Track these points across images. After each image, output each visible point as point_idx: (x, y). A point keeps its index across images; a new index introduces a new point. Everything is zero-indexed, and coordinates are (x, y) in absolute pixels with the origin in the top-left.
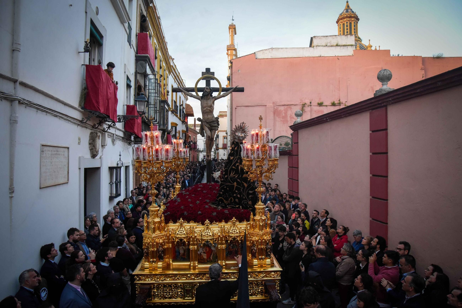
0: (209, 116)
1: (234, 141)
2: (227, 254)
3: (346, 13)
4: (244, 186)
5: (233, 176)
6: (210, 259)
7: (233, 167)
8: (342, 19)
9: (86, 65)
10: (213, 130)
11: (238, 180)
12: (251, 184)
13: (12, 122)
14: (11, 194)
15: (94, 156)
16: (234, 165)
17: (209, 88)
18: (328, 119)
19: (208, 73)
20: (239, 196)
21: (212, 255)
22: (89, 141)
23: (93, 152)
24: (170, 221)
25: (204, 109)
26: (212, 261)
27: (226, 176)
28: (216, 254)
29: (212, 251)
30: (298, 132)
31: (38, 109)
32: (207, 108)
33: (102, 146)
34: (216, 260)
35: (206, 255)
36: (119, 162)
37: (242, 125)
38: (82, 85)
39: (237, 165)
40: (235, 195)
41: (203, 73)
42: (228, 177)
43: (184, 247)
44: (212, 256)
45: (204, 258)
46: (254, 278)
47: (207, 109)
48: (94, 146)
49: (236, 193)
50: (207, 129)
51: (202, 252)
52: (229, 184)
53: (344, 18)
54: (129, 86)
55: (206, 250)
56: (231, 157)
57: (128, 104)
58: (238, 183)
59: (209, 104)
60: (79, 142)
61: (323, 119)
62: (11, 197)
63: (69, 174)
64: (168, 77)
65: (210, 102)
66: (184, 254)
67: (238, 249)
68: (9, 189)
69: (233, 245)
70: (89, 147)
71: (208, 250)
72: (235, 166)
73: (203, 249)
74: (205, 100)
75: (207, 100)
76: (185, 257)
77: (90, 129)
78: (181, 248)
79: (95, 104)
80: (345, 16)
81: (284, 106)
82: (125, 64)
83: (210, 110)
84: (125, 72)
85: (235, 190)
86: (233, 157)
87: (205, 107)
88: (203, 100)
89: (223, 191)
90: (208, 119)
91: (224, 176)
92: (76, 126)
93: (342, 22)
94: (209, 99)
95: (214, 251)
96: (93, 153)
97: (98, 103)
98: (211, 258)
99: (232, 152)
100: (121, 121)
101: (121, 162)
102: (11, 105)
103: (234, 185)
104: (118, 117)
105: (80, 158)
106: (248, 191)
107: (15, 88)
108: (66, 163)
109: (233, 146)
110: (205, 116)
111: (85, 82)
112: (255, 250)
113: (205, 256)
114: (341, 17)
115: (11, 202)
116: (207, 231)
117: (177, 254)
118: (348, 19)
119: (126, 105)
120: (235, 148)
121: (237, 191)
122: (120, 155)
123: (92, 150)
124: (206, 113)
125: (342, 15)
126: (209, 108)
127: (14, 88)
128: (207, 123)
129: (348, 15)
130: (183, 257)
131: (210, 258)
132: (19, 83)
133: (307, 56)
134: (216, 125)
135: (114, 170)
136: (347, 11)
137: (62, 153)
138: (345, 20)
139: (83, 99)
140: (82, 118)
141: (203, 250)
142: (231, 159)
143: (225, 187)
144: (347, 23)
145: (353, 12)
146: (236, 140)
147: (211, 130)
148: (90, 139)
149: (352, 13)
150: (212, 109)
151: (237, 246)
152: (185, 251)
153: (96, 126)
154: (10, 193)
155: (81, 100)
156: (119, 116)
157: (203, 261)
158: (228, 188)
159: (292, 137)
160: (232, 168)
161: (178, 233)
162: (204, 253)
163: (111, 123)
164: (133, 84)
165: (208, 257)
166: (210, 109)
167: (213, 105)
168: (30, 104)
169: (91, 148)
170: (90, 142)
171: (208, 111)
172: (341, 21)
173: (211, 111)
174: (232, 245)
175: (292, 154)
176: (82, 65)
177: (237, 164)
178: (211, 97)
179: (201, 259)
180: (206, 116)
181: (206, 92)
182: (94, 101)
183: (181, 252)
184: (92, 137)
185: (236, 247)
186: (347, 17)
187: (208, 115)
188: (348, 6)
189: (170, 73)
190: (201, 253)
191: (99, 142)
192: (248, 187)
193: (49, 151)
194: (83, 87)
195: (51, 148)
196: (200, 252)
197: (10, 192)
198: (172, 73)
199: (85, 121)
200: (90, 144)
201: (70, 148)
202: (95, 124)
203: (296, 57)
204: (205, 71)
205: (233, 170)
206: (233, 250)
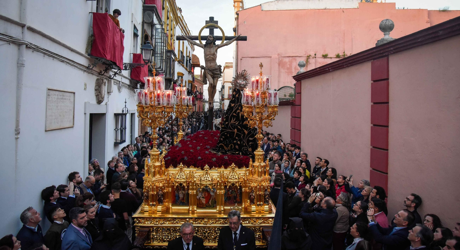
0: (212, 64)
1: (235, 88)
2: (226, 200)
4: (244, 133)
5: (234, 123)
6: (209, 204)
7: (234, 114)
9: (94, 13)
10: (215, 77)
11: (239, 127)
12: (252, 131)
13: (19, 65)
14: (17, 135)
15: (99, 102)
16: (235, 112)
17: (212, 36)
18: (330, 70)
19: (212, 21)
20: (239, 142)
21: (211, 200)
22: (95, 87)
23: (98, 98)
24: (170, 165)
25: (207, 56)
27: (227, 123)
28: (214, 199)
29: (211, 196)
30: (301, 82)
31: (45, 54)
32: (210, 56)
33: (108, 93)
34: (215, 205)
35: (205, 199)
36: (124, 109)
37: (244, 73)
38: (89, 33)
40: (235, 142)
41: (206, 21)
42: (228, 124)
43: (183, 192)
44: (210, 201)
45: (203, 203)
46: (252, 224)
47: (210, 57)
48: (99, 92)
49: (236, 140)
50: (209, 77)
51: (201, 197)
52: (230, 131)
54: (136, 35)
55: (205, 195)
56: (232, 104)
57: (135, 53)
58: (238, 130)
59: (212, 53)
60: (85, 88)
61: (325, 70)
62: (17, 139)
63: (75, 118)
64: (175, 28)
65: (213, 50)
66: (183, 199)
67: (236, 195)
68: (15, 130)
69: (232, 190)
70: (95, 93)
71: (207, 194)
72: (236, 114)
73: (202, 194)
74: (208, 48)
75: (210, 48)
76: (184, 201)
77: (95, 75)
78: (180, 192)
79: (102, 51)
81: (289, 57)
82: (132, 14)
83: (213, 58)
84: (132, 21)
85: (236, 136)
86: (234, 104)
87: (208, 55)
88: (206, 48)
89: (223, 137)
90: (211, 66)
91: (225, 123)
92: (83, 72)
94: (212, 47)
95: (213, 196)
96: (99, 99)
97: (104, 49)
98: (210, 203)
99: (233, 99)
100: (128, 69)
101: (127, 109)
102: (19, 49)
103: (234, 132)
104: (124, 65)
105: (85, 103)
106: (249, 138)
107: (23, 33)
108: (72, 108)
109: (234, 93)
110: (208, 64)
111: (92, 29)
112: (253, 196)
113: (204, 201)
115: (17, 144)
116: (206, 176)
117: (177, 198)
119: (133, 53)
120: (236, 95)
121: (237, 138)
122: (126, 102)
123: (98, 96)
124: (209, 61)
126: (212, 56)
127: (21, 33)
128: (210, 70)
130: (182, 201)
131: (208, 203)
132: (27, 28)
133: (312, 8)
134: (219, 73)
135: (119, 117)
137: (68, 98)
139: (90, 46)
140: (89, 65)
141: (202, 195)
142: (232, 106)
143: (226, 134)
146: (238, 88)
147: (213, 78)
148: (96, 85)
150: (215, 57)
152: (184, 196)
153: (103, 73)
154: (16, 134)
155: (87, 47)
156: (125, 64)
157: (201, 206)
158: (228, 135)
159: (295, 87)
161: (178, 178)
162: (203, 198)
163: (116, 70)
164: (140, 33)
165: (207, 202)
166: (213, 57)
167: (216, 53)
168: (37, 49)
169: (96, 94)
170: (96, 88)
171: (211, 58)
173: (214, 59)
174: (231, 191)
175: (294, 104)
176: (90, 13)
177: (238, 111)
178: (214, 45)
179: (200, 204)
180: (209, 64)
181: (210, 40)
182: (100, 49)
183: (180, 197)
184: (98, 83)
185: (235, 193)
187: (211, 63)
189: (178, 24)
190: (200, 198)
191: (105, 89)
192: (248, 134)
193: (55, 95)
194: (90, 35)
195: (57, 93)
196: (199, 197)
197: (16, 133)
198: (179, 24)
199: (91, 68)
200: (96, 90)
201: (76, 93)
202: (101, 71)
203: (301, 9)
204: (208, 20)
205: (234, 116)
206: (232, 196)
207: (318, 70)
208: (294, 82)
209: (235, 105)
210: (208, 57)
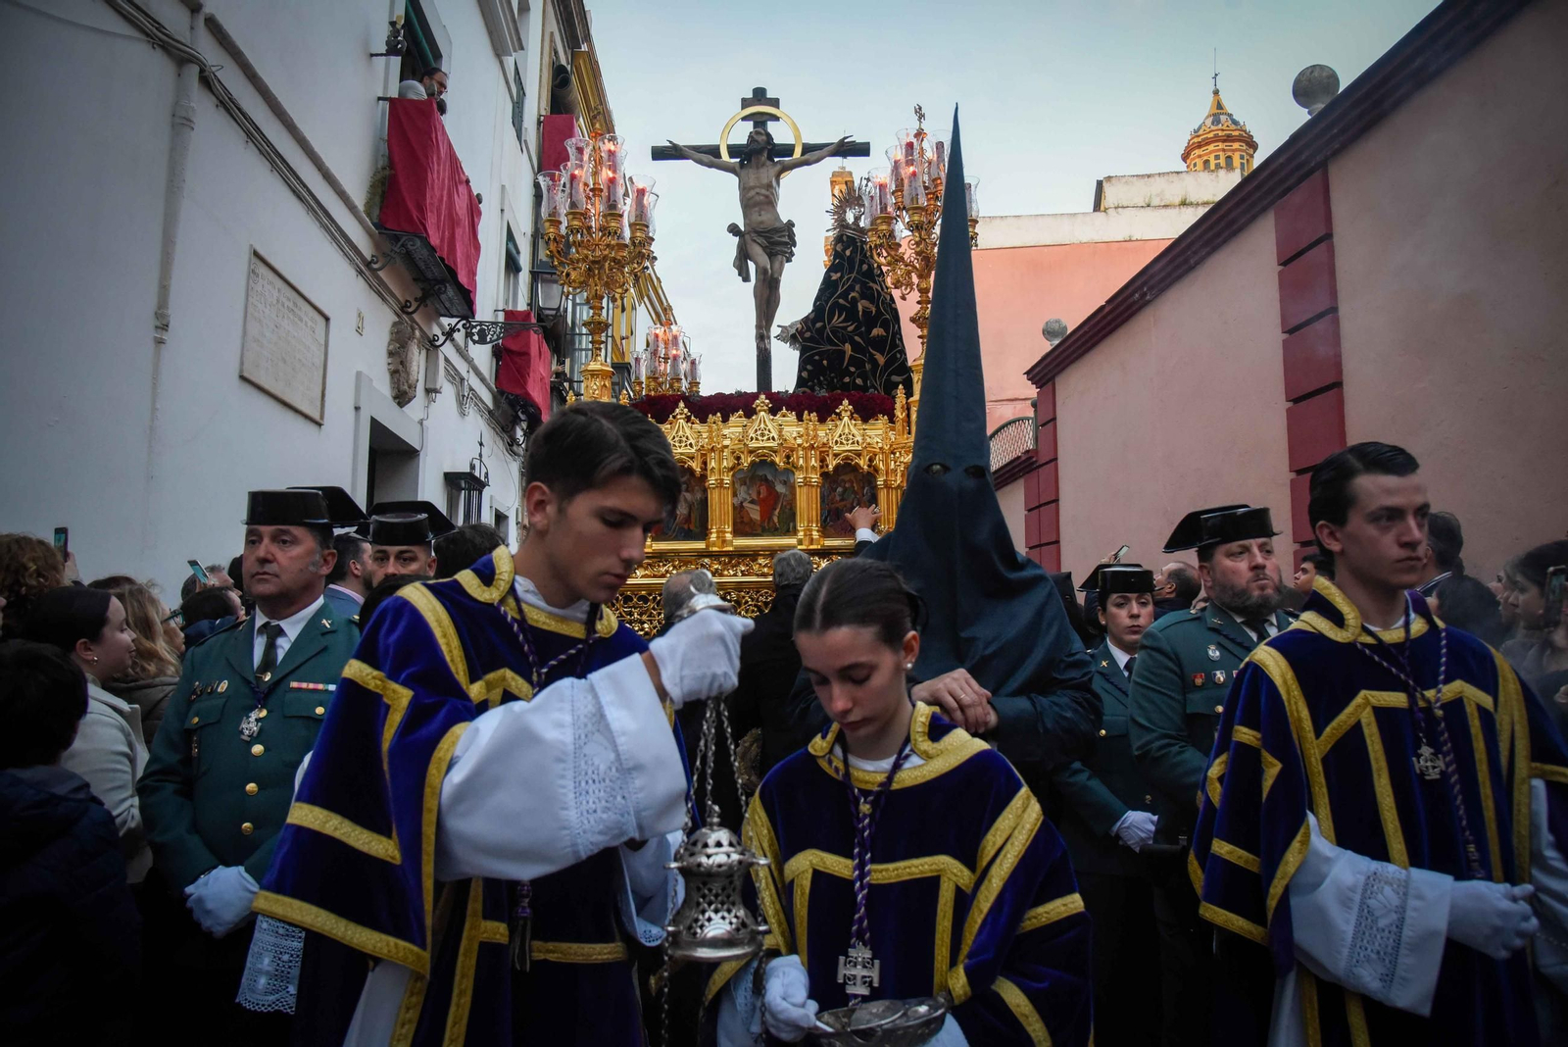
0: (765, 217)
1: (842, 235)
2: (826, 518)
3: (1213, 128)
4: (874, 362)
5: (841, 325)
6: (771, 523)
7: (841, 301)
8: (1199, 146)
9: (391, 100)
10: (776, 254)
11: (857, 338)
12: (899, 356)
13: (178, 121)
14: (159, 330)
15: (402, 398)
16: (844, 295)
18: (1145, 294)
19: (760, 100)
20: (859, 381)
21: (778, 510)
22: (389, 344)
23: (399, 380)
25: (748, 192)
26: (776, 529)
27: (819, 325)
28: (788, 507)
29: (777, 496)
30: (1054, 384)
31: (249, 134)
32: (758, 190)
33: (428, 391)
34: (791, 525)
35: (758, 508)
36: (477, 463)
37: (867, 185)
38: (376, 161)
39: (852, 297)
40: (847, 380)
41: (744, 100)
42: (824, 327)
44: (777, 512)
45: (751, 519)
47: (757, 193)
48: (402, 363)
49: (851, 374)
50: (757, 250)
51: (745, 500)
52: (830, 348)
53: (1207, 141)
54: (512, 266)
55: (759, 493)
56: (832, 274)
57: (510, 308)
58: (855, 346)
59: (765, 181)
60: (360, 326)
61: (1131, 300)
62: (160, 342)
63: (326, 398)
66: (688, 519)
68: (156, 314)
69: (845, 490)
70: (389, 364)
71: (763, 490)
72: (846, 300)
73: (748, 489)
74: (750, 170)
75: (758, 168)
77: (391, 308)
79: (415, 214)
80: (1211, 135)
82: (503, 187)
83: (767, 197)
84: (502, 210)
85: (848, 365)
86: (839, 275)
87: (753, 187)
88: (743, 173)
89: (809, 367)
90: (762, 222)
91: (814, 325)
92: (353, 273)
93: (1200, 156)
94: (763, 165)
95: (785, 495)
96: (399, 385)
97: (421, 210)
98: (776, 519)
100: (488, 340)
101: (484, 470)
102: (179, 75)
103: (844, 352)
104: (478, 328)
105: (359, 374)
106: (890, 375)
107: (192, 28)
108: (319, 361)
109: (839, 248)
110: (751, 214)
111: (384, 148)
113: (755, 513)
114: (1196, 140)
115: (157, 356)
116: (761, 426)
118: (1221, 145)
119: (503, 310)
120: (844, 250)
121: (852, 369)
122: (481, 444)
123: (397, 375)
124: (756, 204)
125: (1201, 132)
126: (763, 191)
127: (189, 27)
128: (759, 233)
129: (1220, 133)
130: (686, 527)
131: (770, 519)
132: (206, 19)
133: (1085, 241)
134: (786, 239)
135: (459, 495)
136: (1216, 121)
137: (310, 323)
138: (1211, 147)
139: (377, 199)
140: (373, 256)
141: (750, 494)
142: (834, 278)
143: (817, 358)
144: (1217, 157)
145: (1235, 123)
146: (849, 232)
147: (771, 255)
148: (391, 340)
149: (1233, 127)
150: (773, 194)
151: (855, 493)
153: (410, 310)
154: (157, 327)
155: (370, 199)
156: (481, 323)
157: (747, 529)
158: (825, 362)
159: (1035, 411)
160: (836, 304)
162: (752, 502)
163: (455, 320)
164: (525, 260)
165: (767, 514)
166: (767, 193)
168: (228, 105)
169: (392, 367)
170: (391, 347)
171: (763, 197)
172: (1197, 152)
173: (770, 202)
174: (840, 489)
175: (1036, 461)
176: (379, 99)
177: (853, 294)
178: (768, 163)
179: (742, 522)
180: (756, 217)
182: (411, 205)
184: (397, 333)
185: (853, 496)
186: (1216, 139)
187: (763, 213)
188: (1220, 106)
189: (643, 298)
190: (742, 503)
191: (417, 359)
192: (888, 364)
193: (271, 283)
194: (379, 166)
195: (279, 283)
196: (740, 499)
197: (158, 324)
198: (646, 299)
199: (375, 266)
200: (391, 354)
201: (331, 321)
202: (407, 301)
203: (1048, 244)
204: (750, 96)
205: (842, 308)
206: (845, 506)
207: (1107, 310)
208: (1032, 391)
209: (841, 278)
210: (752, 193)
